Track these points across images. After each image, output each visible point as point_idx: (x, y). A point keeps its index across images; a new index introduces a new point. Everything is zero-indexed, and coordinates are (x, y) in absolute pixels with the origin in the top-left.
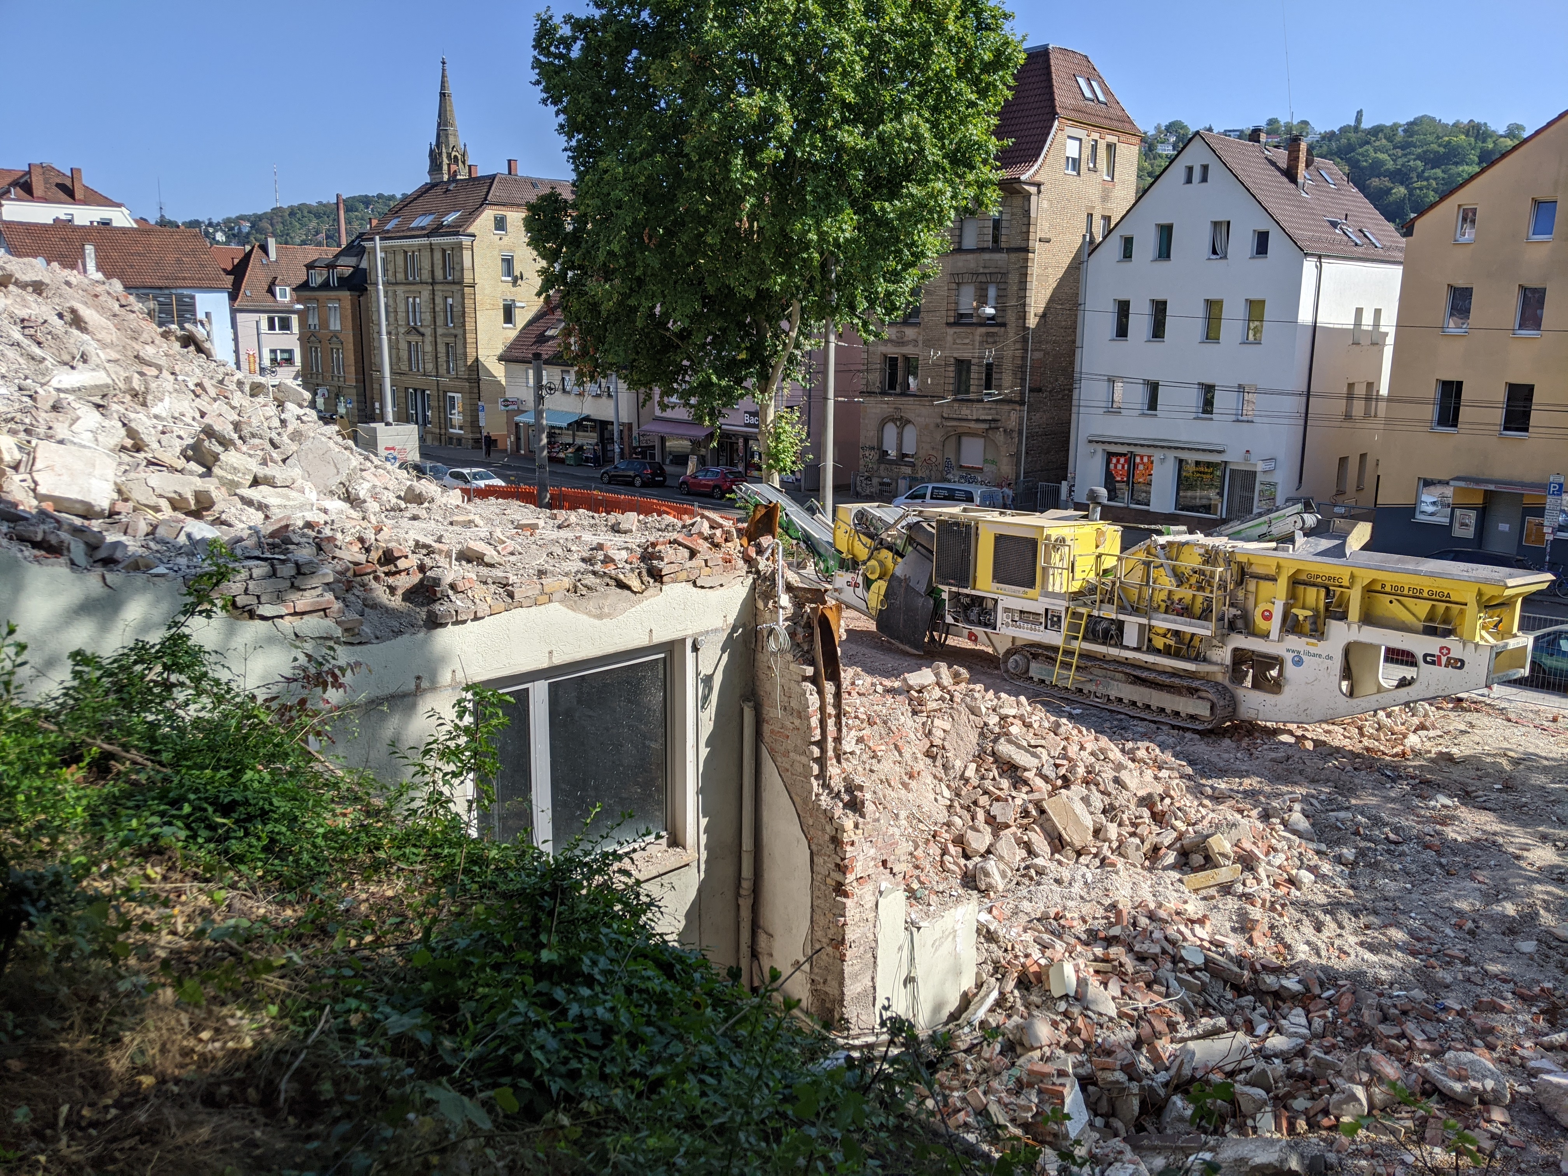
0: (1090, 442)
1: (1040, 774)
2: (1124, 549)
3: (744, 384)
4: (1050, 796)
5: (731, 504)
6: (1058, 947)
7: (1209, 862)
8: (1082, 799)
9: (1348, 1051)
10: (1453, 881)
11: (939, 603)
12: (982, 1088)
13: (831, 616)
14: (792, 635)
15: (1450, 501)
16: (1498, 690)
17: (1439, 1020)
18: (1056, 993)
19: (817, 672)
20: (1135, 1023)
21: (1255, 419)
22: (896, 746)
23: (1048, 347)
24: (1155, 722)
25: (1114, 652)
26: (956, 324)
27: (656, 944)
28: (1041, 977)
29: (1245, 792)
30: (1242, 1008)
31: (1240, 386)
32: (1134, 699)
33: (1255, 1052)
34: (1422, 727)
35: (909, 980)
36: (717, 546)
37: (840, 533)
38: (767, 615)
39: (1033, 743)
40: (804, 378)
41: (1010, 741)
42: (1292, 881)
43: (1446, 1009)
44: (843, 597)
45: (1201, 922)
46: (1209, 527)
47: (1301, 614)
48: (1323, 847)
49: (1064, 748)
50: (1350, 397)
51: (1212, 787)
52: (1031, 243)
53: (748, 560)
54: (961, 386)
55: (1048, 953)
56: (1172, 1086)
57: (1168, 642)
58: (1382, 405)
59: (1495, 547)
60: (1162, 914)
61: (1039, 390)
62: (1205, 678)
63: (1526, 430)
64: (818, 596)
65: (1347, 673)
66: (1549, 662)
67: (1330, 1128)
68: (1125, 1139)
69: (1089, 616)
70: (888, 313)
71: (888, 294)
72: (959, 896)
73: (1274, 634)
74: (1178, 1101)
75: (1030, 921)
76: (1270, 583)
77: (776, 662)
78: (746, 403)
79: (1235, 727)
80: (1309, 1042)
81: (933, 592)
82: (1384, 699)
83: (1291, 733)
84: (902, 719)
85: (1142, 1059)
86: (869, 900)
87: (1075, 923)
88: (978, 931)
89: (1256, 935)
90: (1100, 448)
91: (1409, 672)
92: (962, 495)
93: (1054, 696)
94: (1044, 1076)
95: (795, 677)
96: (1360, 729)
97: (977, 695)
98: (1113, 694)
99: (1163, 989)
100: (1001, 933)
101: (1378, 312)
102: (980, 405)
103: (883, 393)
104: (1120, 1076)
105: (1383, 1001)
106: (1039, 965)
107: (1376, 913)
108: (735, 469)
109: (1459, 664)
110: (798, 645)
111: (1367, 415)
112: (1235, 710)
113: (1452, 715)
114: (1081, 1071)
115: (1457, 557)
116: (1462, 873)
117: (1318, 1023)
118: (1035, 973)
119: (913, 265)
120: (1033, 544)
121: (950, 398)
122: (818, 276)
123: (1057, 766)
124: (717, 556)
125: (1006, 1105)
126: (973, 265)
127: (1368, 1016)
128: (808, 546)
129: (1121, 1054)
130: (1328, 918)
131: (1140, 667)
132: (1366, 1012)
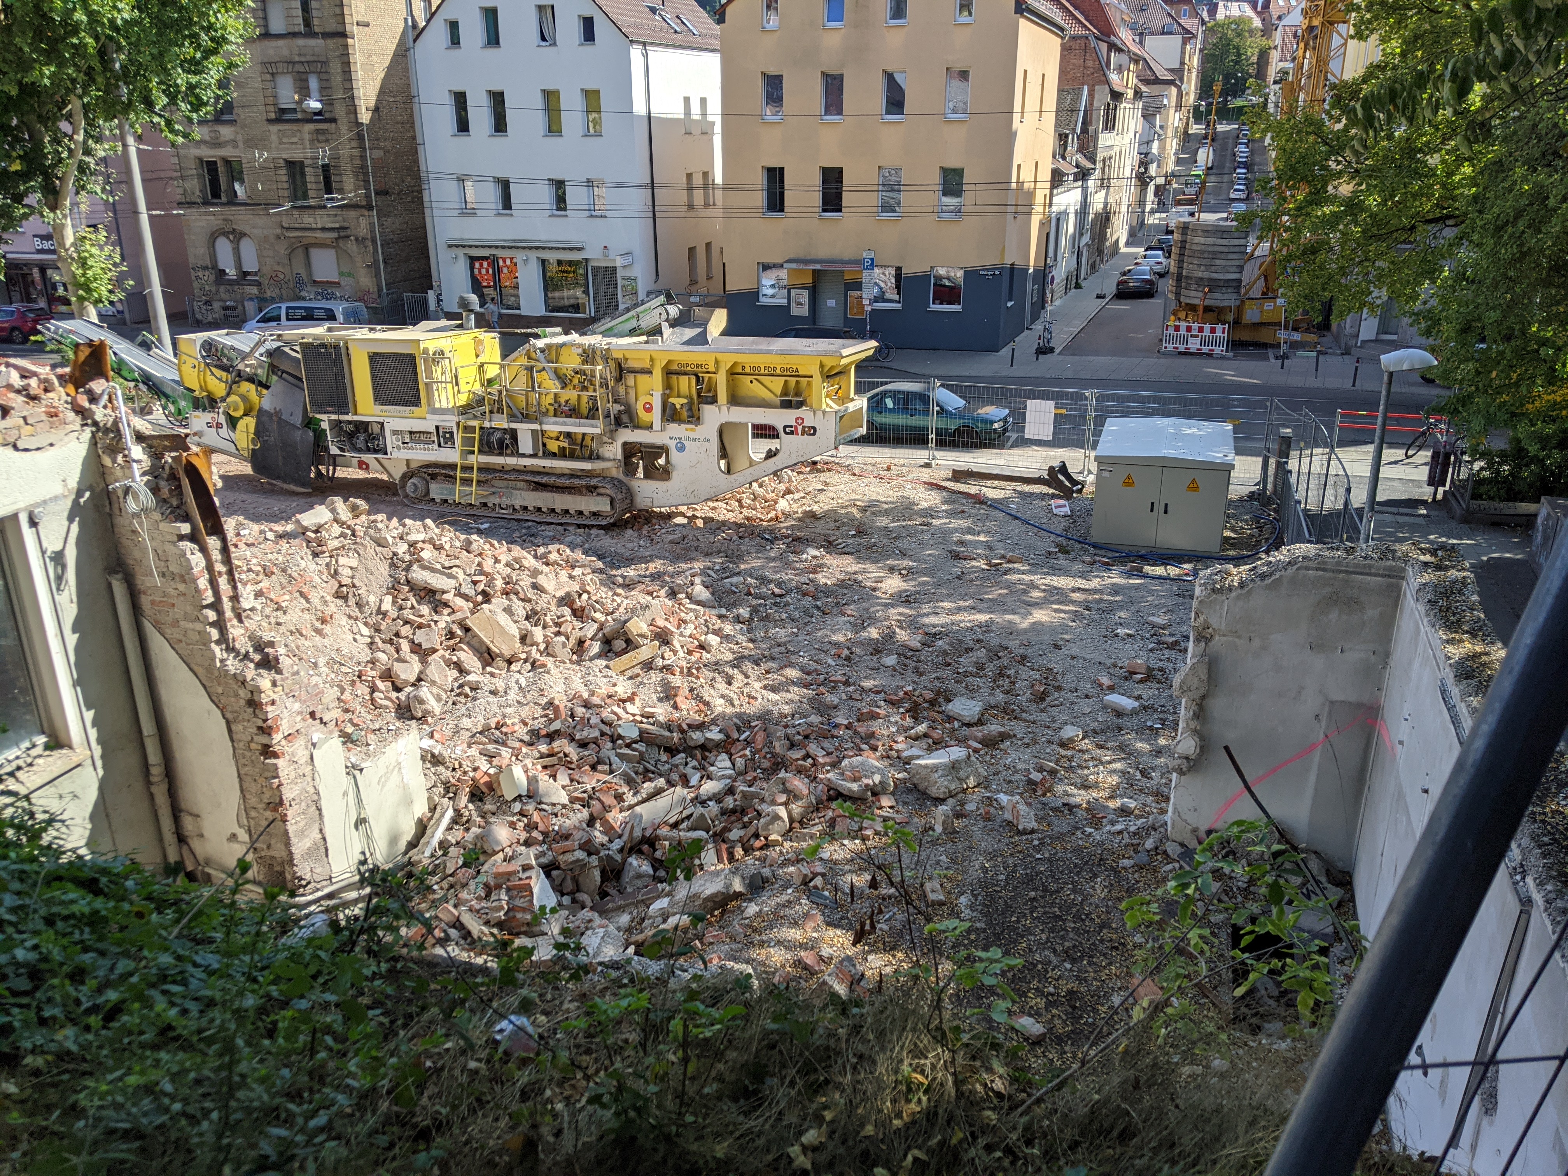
0: (450, 246)
1: (459, 594)
2: (504, 356)
3: (26, 201)
4: (473, 613)
5: (39, 349)
6: (504, 754)
7: (630, 644)
8: (504, 610)
9: (766, 780)
10: (828, 619)
11: (320, 434)
12: (452, 902)
13: (199, 463)
14: (155, 490)
15: (786, 283)
16: (844, 450)
17: (833, 737)
18: (509, 796)
19: (194, 528)
20: (586, 804)
21: (608, 214)
22: (302, 594)
23: (388, 145)
24: (561, 524)
25: (511, 461)
26: (277, 121)
27: (70, 863)
28: (492, 786)
29: (652, 575)
30: (676, 766)
31: (588, 181)
32: (539, 505)
33: (692, 801)
34: (788, 492)
35: (361, 822)
36: (34, 398)
37: (187, 369)
38: (118, 472)
39: (447, 564)
40: (104, 190)
41: (424, 567)
42: (702, 647)
43: (837, 726)
44: (205, 440)
45: (631, 699)
46: (583, 326)
47: (678, 402)
48: (723, 611)
49: (479, 564)
50: (690, 187)
51: (622, 576)
52: (348, 28)
53: (80, 411)
54: (298, 190)
55: (495, 761)
56: (626, 849)
57: (562, 444)
58: (719, 194)
59: (828, 321)
60: (596, 700)
61: (386, 193)
62: (601, 475)
63: (840, 210)
64: (179, 443)
65: (724, 453)
66: (879, 419)
67: (761, 848)
68: (592, 908)
69: (481, 428)
70: (196, 109)
71: (191, 87)
72: (398, 729)
73: (657, 425)
74: (634, 861)
75: (474, 736)
76: (646, 376)
77: (141, 524)
78: (32, 225)
79: (635, 518)
80: (735, 781)
81: (310, 423)
82: (756, 471)
83: (683, 515)
84: (303, 564)
85: (597, 834)
86: (302, 755)
87: (516, 728)
88: (423, 759)
89: (679, 699)
90: (461, 252)
91: (773, 444)
92: (322, 314)
93: (459, 515)
94: (509, 875)
95: (169, 538)
96: (740, 501)
97: (380, 525)
98: (518, 503)
99: (607, 767)
100: (446, 754)
101: (703, 101)
102: (323, 212)
103: (206, 203)
104: (580, 855)
105: (789, 731)
106: (489, 775)
107: (773, 659)
108: (34, 306)
109: (812, 431)
110: (165, 501)
111: (707, 205)
112: (632, 501)
113: (810, 477)
114: (544, 860)
115: (799, 334)
116: (834, 611)
117: (740, 762)
118: (486, 783)
119: (214, 52)
120: (411, 359)
121: (288, 205)
122: (98, 67)
123: (475, 583)
124: (38, 411)
125: (478, 911)
126: (285, 52)
127: (779, 747)
128: (150, 388)
129: (577, 835)
130: (736, 671)
131: (539, 473)
132: (776, 744)
